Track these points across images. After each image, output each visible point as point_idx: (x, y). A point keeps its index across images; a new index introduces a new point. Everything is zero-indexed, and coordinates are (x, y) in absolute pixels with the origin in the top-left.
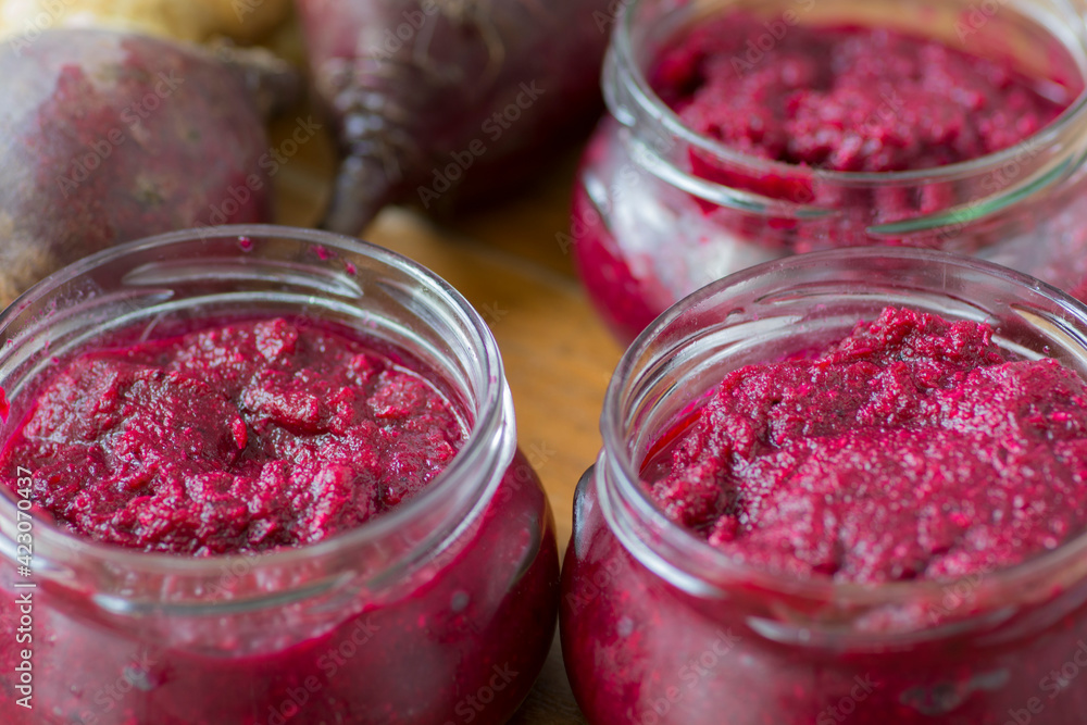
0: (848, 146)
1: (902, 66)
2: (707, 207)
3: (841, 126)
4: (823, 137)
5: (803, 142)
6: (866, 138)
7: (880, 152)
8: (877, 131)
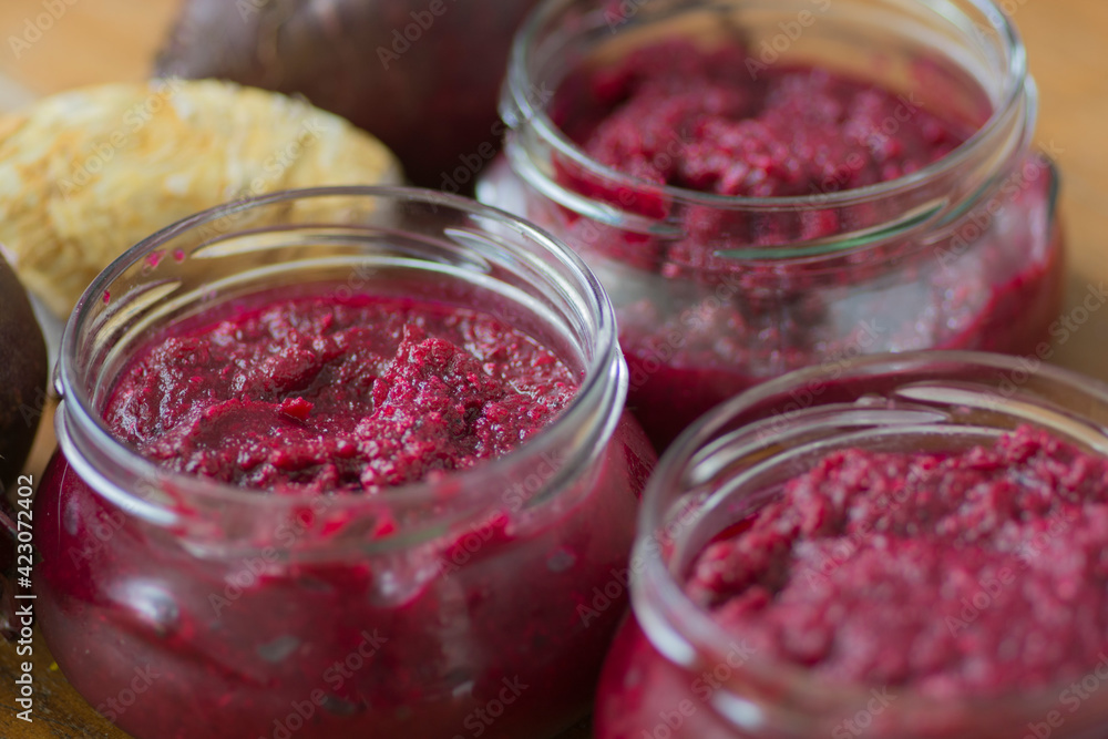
0: (733, 174)
1: (828, 109)
2: (573, 216)
3: (733, 154)
4: (716, 162)
5: (694, 165)
6: (752, 167)
7: (764, 182)
8: (762, 161)
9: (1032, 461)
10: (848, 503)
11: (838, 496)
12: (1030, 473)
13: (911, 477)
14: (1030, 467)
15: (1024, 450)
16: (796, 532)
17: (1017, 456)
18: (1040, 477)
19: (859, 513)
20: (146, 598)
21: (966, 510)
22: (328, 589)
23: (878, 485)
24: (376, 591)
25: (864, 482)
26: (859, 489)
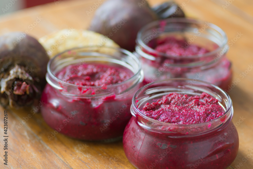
9: (204, 98)
10: (171, 100)
11: (170, 99)
12: (204, 100)
13: (183, 97)
14: (204, 99)
15: (203, 96)
16: (162, 103)
17: (202, 97)
18: (205, 100)
19: (172, 102)
20: (55, 102)
21: (191, 103)
22: (83, 104)
23: (177, 98)
24: (91, 105)
25: (175, 97)
26: (174, 98)
